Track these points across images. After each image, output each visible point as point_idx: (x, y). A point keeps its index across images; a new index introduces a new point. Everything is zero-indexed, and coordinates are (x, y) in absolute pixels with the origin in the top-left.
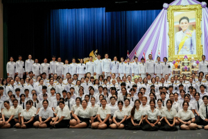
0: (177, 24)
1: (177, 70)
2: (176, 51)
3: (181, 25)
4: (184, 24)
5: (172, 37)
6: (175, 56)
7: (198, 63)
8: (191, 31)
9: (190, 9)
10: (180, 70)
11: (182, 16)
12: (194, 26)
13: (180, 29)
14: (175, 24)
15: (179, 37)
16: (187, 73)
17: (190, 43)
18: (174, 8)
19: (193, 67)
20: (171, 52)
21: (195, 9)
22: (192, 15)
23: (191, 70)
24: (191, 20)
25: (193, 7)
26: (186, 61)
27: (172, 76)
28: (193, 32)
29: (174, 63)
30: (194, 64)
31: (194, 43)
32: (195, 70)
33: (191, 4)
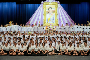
0: (47, 10)
1: (47, 30)
2: (47, 22)
3: (49, 11)
4: (50, 11)
5: (45, 16)
6: (46, 24)
7: (56, 27)
9: (53, 4)
10: (49, 30)
11: (49, 7)
12: (54, 11)
13: (49, 13)
14: (46, 10)
15: (48, 16)
16: (51, 31)
18: (46, 3)
19: (54, 29)
20: (45, 22)
21: (55, 4)
22: (53, 7)
23: (53, 30)
24: (53, 9)
26: (51, 26)
27: (45, 32)
28: (54, 14)
29: (46, 27)
30: (54, 27)
31: (54, 19)
32: (54, 30)
33: (53, 2)
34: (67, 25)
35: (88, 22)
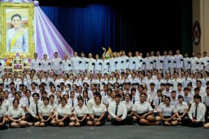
0: (9, 21)
1: (8, 67)
2: (8, 48)
3: (13, 23)
4: (16, 22)
5: (3, 34)
6: (7, 53)
7: (29, 61)
8: (23, 29)
9: (22, 7)
10: (12, 67)
11: (14, 14)
12: (26, 24)
13: (12, 27)
14: (7, 21)
16: (19, 70)
17: (22, 41)
18: (6, 4)
19: (25, 65)
20: (3, 49)
21: (27, 7)
22: (24, 13)
23: (23, 67)
24: (24, 17)
25: (26, 5)
26: (18, 59)
27: (3, 73)
28: (26, 30)
29: (6, 60)
30: (26, 62)
31: (27, 41)
32: (26, 67)
33: (24, 2)
34: (56, 57)
35: (104, 49)
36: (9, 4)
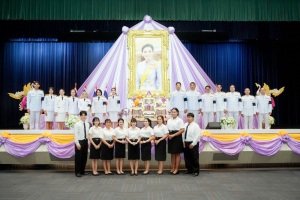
0: (139, 53)
1: (137, 109)
2: (137, 85)
3: (144, 54)
4: (148, 53)
5: (132, 68)
6: (136, 91)
7: (164, 100)
8: (155, 62)
9: (155, 35)
10: (143, 108)
12: (159, 56)
14: (137, 53)
16: (150, 112)
17: (154, 76)
18: (135, 32)
19: (158, 105)
20: (131, 87)
21: (161, 35)
22: (157, 43)
23: (156, 108)
24: (157, 48)
25: (159, 33)
26: (149, 98)
28: (159, 63)
29: (134, 100)
30: (160, 101)
32: (160, 109)
33: (156, 29)
36: (139, 32)
